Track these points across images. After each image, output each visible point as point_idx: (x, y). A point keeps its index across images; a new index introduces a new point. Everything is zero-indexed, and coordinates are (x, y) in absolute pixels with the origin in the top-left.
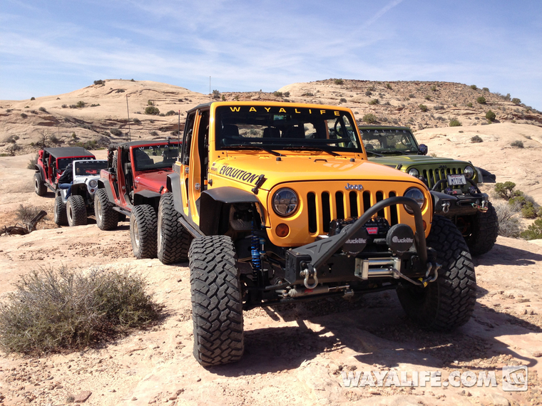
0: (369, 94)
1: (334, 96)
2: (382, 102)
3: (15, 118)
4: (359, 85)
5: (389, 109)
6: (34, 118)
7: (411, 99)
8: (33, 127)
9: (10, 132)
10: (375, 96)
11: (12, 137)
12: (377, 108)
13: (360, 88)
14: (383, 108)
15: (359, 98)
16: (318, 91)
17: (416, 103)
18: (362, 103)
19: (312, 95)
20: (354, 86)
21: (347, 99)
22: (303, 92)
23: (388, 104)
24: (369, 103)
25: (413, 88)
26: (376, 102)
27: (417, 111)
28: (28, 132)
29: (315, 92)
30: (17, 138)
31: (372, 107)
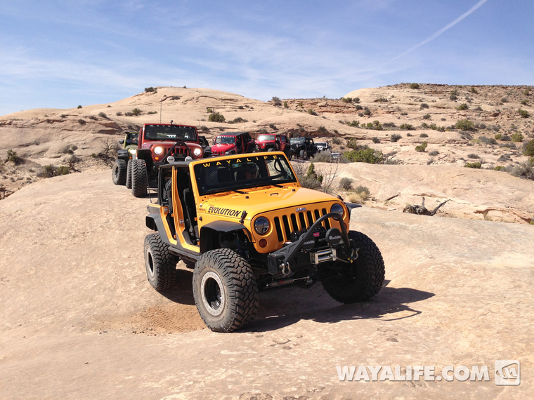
0: (454, 99)
1: (412, 101)
2: (472, 107)
3: (71, 125)
4: (439, 89)
5: (483, 114)
6: (94, 125)
7: (505, 104)
8: (92, 135)
9: (66, 140)
10: (462, 101)
11: (68, 147)
12: (467, 113)
13: (440, 93)
14: (474, 114)
15: (444, 103)
16: (393, 97)
17: (512, 108)
18: (448, 108)
19: (387, 101)
20: (433, 90)
21: (428, 104)
22: (376, 98)
23: (479, 109)
24: (456, 108)
25: (502, 91)
26: (464, 108)
27: (517, 117)
28: (88, 141)
29: (389, 97)
30: (75, 148)
31: (462, 112)
